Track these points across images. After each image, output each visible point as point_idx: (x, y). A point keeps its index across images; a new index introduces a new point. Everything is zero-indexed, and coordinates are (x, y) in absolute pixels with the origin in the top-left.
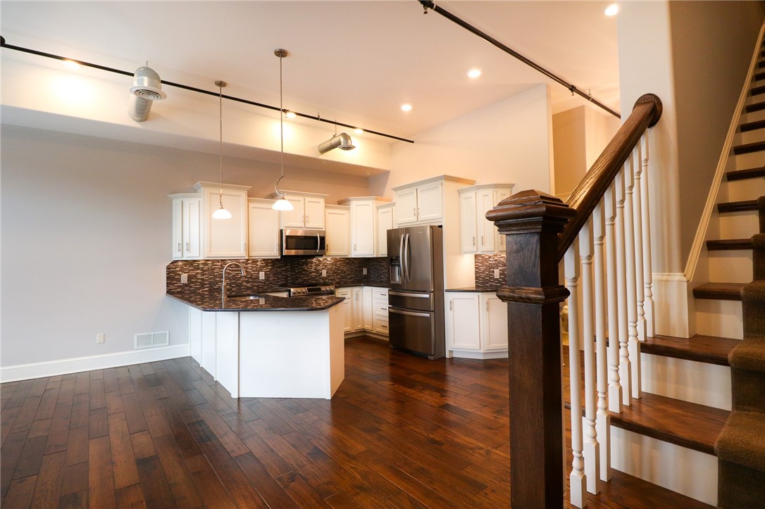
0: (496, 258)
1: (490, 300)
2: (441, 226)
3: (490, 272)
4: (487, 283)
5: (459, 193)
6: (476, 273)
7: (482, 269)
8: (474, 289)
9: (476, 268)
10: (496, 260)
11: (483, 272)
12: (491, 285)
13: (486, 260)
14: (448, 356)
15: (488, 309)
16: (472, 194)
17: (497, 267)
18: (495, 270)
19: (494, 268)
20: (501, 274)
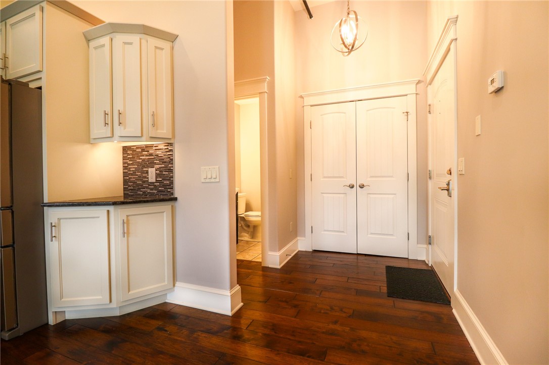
0: (151, 151)
1: (130, 218)
2: (40, 88)
3: (143, 172)
4: (139, 189)
5: (88, 41)
6: (125, 174)
7: (133, 168)
8: (122, 200)
9: (125, 168)
10: (151, 155)
11: (134, 173)
12: (144, 192)
13: (138, 155)
14: (52, 321)
15: (126, 233)
16: (105, 40)
17: (152, 164)
18: (150, 170)
19: (148, 167)
20: (157, 175)
